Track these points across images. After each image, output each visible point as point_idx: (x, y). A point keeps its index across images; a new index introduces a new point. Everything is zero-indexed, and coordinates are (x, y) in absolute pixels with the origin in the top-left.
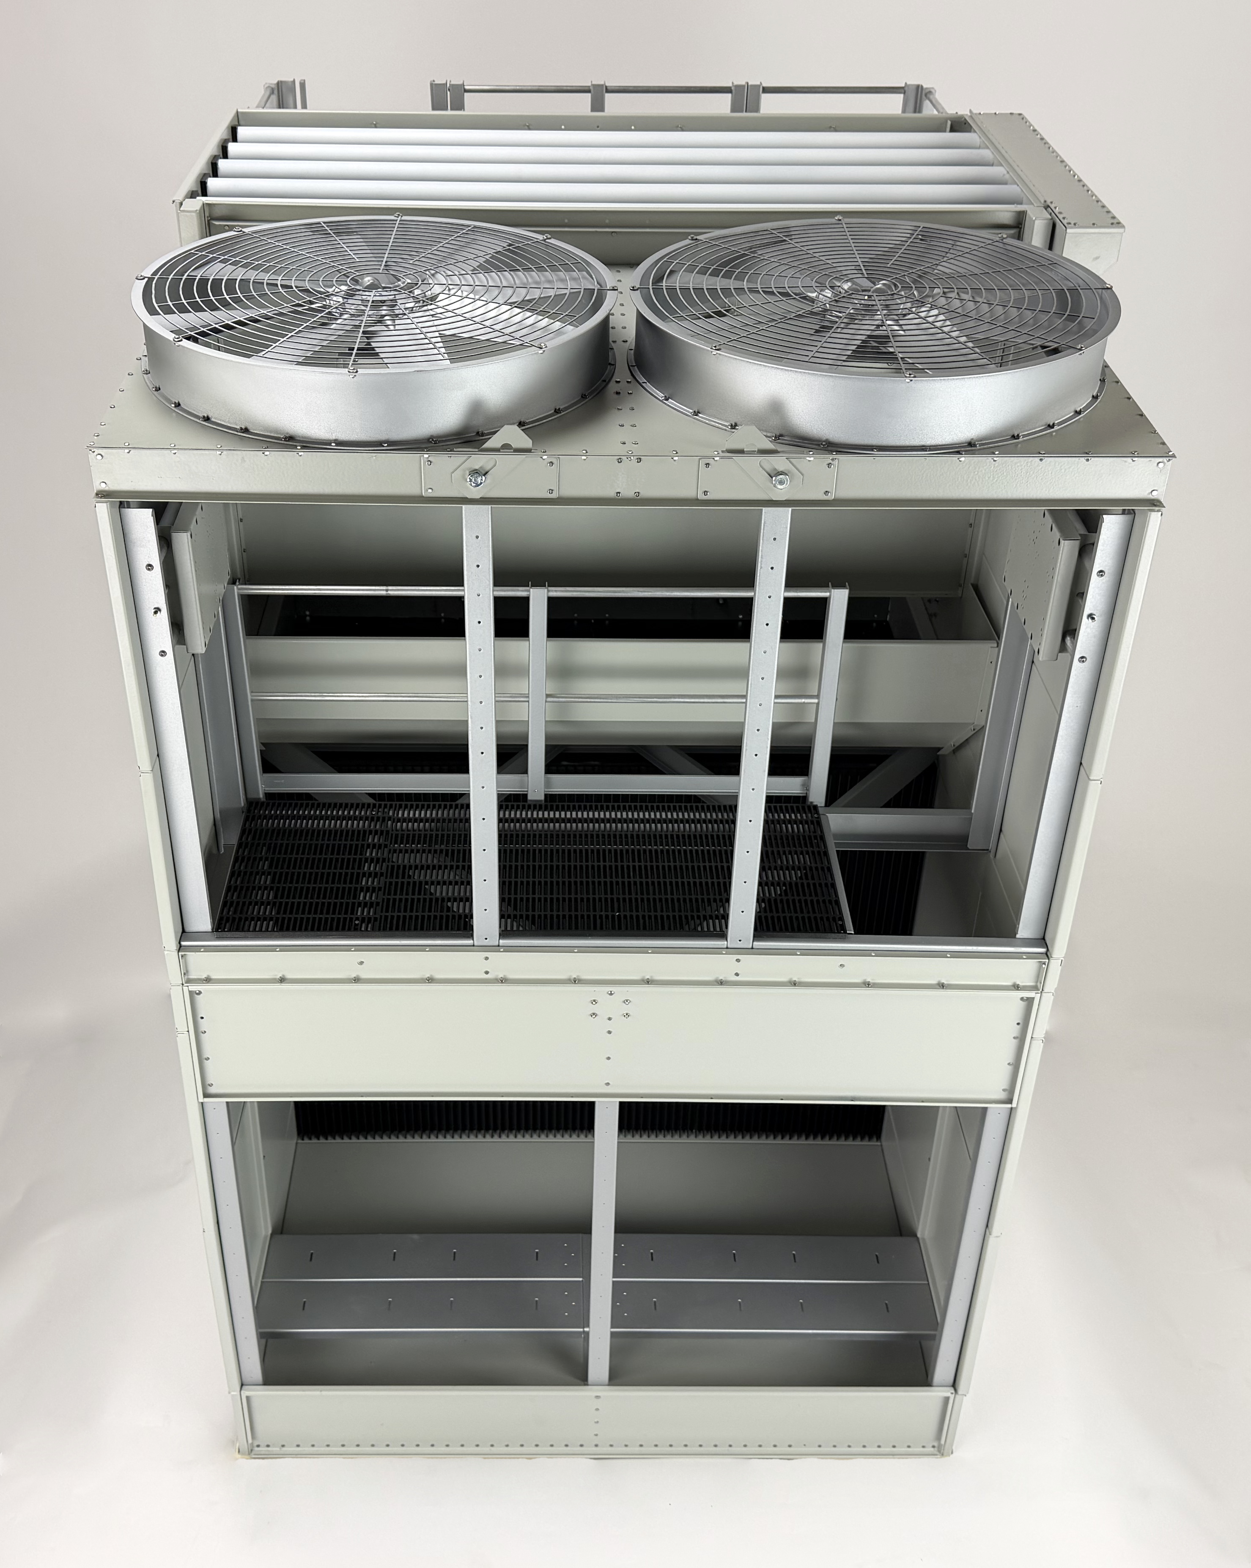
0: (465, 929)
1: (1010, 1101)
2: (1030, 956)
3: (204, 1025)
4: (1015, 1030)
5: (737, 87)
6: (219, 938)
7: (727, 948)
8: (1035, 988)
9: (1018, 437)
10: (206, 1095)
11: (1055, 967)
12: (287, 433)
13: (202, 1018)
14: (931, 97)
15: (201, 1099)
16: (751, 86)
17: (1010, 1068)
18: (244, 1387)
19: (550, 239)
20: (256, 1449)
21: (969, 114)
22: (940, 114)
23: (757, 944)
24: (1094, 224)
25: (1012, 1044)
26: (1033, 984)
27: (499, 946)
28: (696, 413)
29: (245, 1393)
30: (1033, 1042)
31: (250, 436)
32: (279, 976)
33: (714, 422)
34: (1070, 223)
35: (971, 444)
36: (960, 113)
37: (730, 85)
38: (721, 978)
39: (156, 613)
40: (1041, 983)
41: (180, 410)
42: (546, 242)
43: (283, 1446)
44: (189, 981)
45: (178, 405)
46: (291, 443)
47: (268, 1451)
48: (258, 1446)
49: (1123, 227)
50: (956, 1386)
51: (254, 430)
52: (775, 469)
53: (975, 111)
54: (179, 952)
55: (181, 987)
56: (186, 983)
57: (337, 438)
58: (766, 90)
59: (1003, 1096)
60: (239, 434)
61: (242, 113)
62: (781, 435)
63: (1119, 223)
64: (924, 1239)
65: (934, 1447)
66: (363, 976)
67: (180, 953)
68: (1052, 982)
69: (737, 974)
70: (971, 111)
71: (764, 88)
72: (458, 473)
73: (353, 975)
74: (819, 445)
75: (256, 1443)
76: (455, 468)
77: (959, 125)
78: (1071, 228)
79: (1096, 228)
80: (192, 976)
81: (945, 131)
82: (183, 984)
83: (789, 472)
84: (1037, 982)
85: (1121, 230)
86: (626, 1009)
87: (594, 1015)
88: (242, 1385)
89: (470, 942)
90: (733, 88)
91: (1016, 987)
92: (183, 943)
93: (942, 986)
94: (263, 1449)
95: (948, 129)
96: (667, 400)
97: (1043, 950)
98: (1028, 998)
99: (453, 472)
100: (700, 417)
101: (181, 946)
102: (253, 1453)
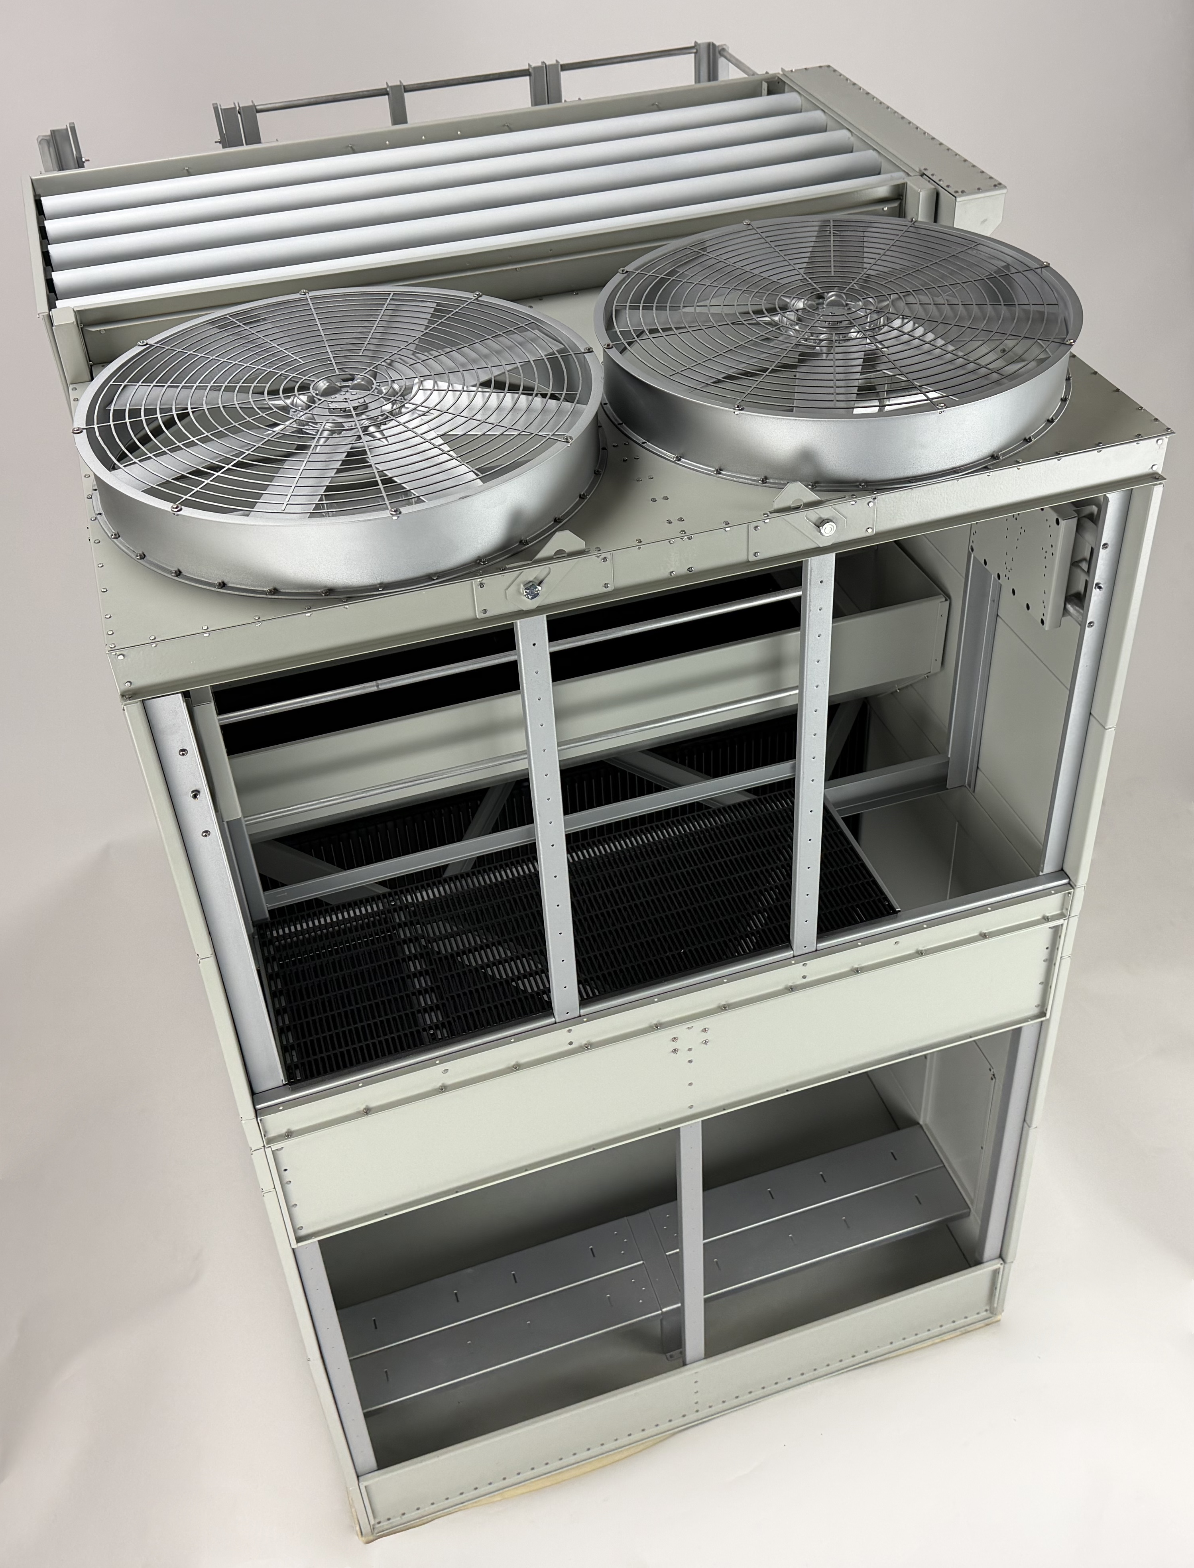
0: (544, 1009)
1: (1043, 1014)
2: (1057, 890)
3: (287, 1176)
4: (1044, 954)
5: (535, 68)
6: (294, 1091)
7: (794, 957)
8: (1062, 916)
9: (1030, 440)
10: (299, 1240)
11: (1079, 893)
12: (325, 587)
13: (287, 1170)
14: (725, 54)
15: (294, 1245)
16: (549, 65)
17: (1041, 986)
18: (361, 1478)
19: (481, 296)
20: (378, 1526)
21: (781, 73)
22: (751, 77)
23: (822, 945)
24: (979, 189)
25: (1041, 967)
26: (1058, 912)
27: (580, 1016)
28: (719, 471)
29: (363, 1485)
30: (1063, 961)
31: (280, 597)
32: (362, 1107)
33: (742, 478)
34: (957, 192)
35: (993, 457)
36: (771, 72)
37: (527, 67)
38: (790, 984)
39: (195, 796)
40: (1067, 909)
41: (182, 578)
42: (478, 301)
43: (404, 1514)
44: (270, 1141)
45: (179, 573)
46: (332, 597)
47: (391, 1523)
48: (379, 1523)
49: (1005, 187)
50: (1004, 1257)
51: (284, 589)
52: (820, 518)
53: (787, 69)
54: (257, 1118)
55: (263, 1150)
56: (268, 1143)
57: (382, 581)
58: (566, 67)
59: (1035, 1011)
60: (270, 596)
61: (38, 180)
62: (816, 482)
63: (1000, 184)
64: (926, 1125)
65: (986, 1310)
66: (449, 1082)
67: (259, 1119)
68: (1077, 907)
69: (804, 977)
70: (782, 70)
71: (562, 66)
72: (513, 588)
73: (439, 1085)
74: (857, 486)
75: (377, 1521)
76: (508, 584)
77: (775, 85)
78: (960, 196)
79: (982, 192)
80: (272, 1134)
81: (761, 95)
82: (264, 1146)
83: (833, 518)
84: (1062, 909)
85: (1005, 191)
86: (704, 1036)
87: (675, 1051)
88: (358, 1477)
89: (552, 1020)
90: (531, 70)
91: (1046, 919)
92: (258, 1107)
93: (984, 936)
94: (385, 1524)
95: (765, 91)
96: (679, 460)
97: (1065, 881)
98: (1054, 927)
99: (507, 589)
100: (723, 474)
101: (256, 1111)
102: (376, 1531)
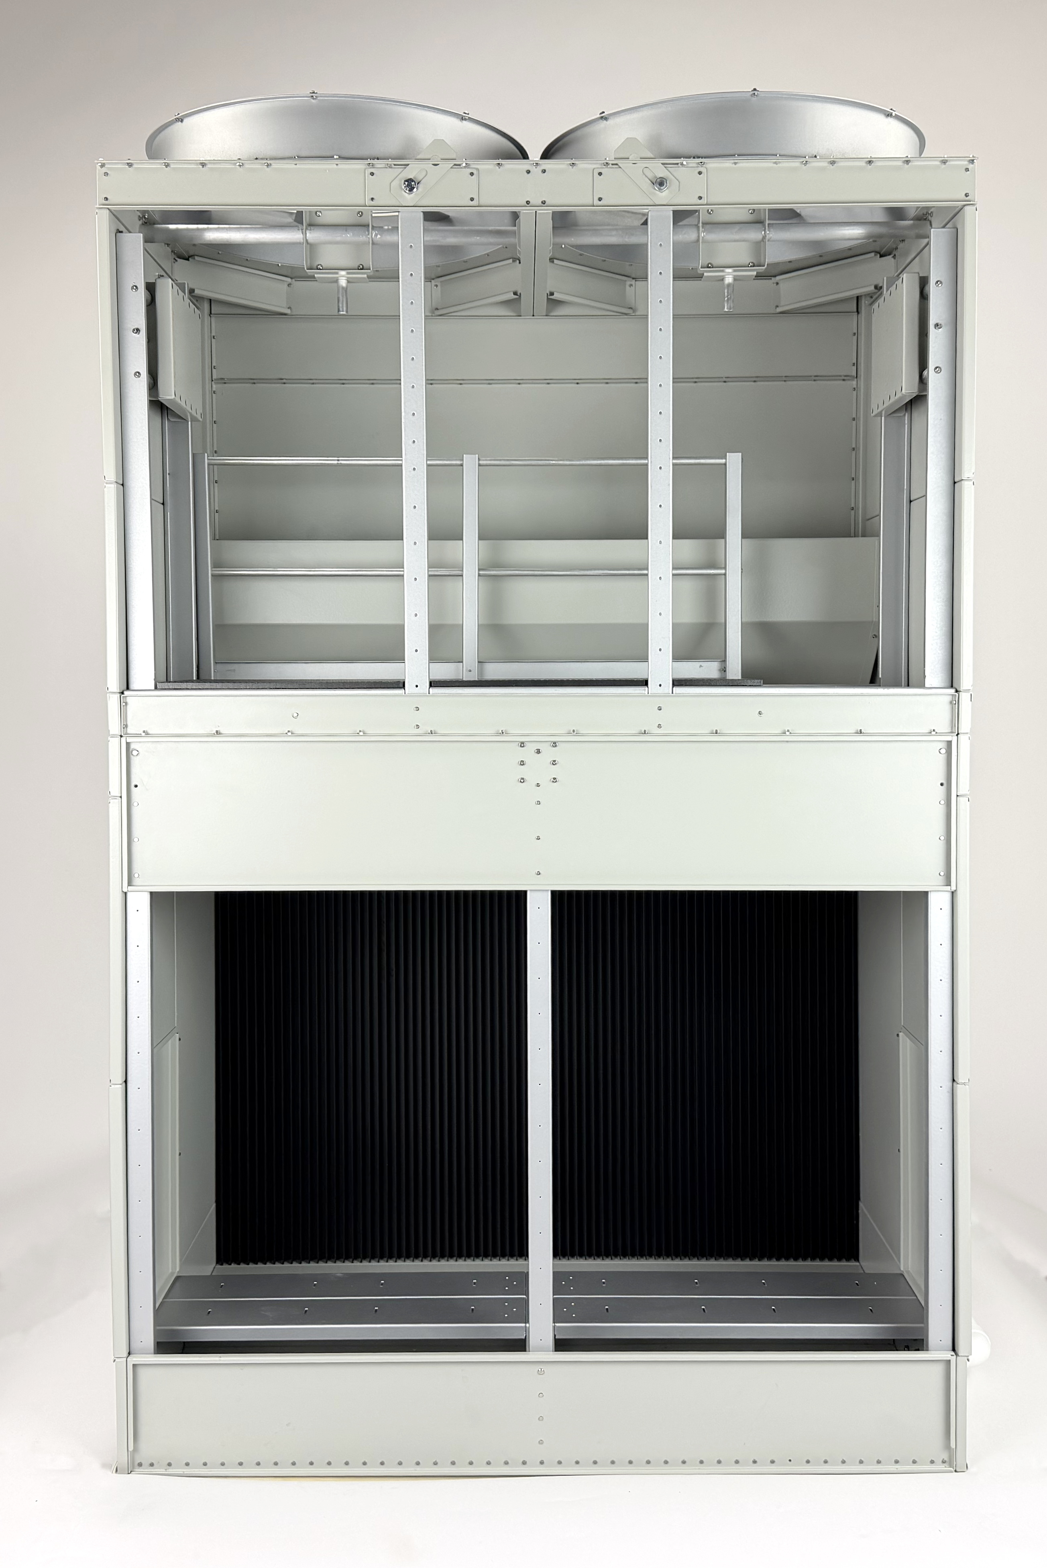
1: (947, 883)
3: (136, 795)
8: (951, 733)
13: (136, 786)
15: (125, 888)
17: (942, 843)
18: (132, 1355)
20: (138, 1468)
23: (677, 691)
26: (948, 730)
29: (132, 1362)
30: (960, 801)
38: (644, 730)
39: (135, 333)
40: (955, 727)
43: (169, 1464)
44: (127, 734)
48: (140, 1465)
50: (956, 1349)
52: (656, 176)
55: (119, 740)
56: (124, 735)
65: (944, 1462)
66: (297, 731)
68: (966, 720)
72: (396, 182)
73: (287, 729)
76: (393, 178)
80: (131, 729)
82: (121, 737)
83: (667, 178)
84: (952, 729)
86: (554, 771)
88: (130, 1352)
89: (402, 692)
91: (934, 734)
92: (126, 693)
93: (861, 735)
94: (145, 1469)
97: (952, 691)
99: (392, 183)
101: (123, 694)
102: (134, 1472)
